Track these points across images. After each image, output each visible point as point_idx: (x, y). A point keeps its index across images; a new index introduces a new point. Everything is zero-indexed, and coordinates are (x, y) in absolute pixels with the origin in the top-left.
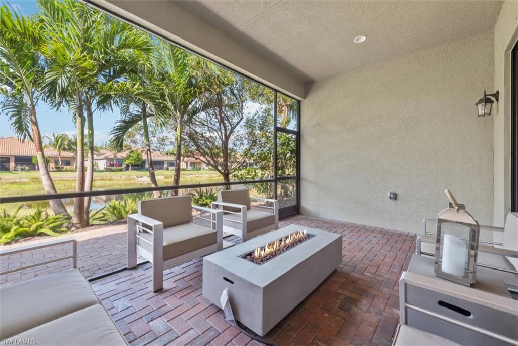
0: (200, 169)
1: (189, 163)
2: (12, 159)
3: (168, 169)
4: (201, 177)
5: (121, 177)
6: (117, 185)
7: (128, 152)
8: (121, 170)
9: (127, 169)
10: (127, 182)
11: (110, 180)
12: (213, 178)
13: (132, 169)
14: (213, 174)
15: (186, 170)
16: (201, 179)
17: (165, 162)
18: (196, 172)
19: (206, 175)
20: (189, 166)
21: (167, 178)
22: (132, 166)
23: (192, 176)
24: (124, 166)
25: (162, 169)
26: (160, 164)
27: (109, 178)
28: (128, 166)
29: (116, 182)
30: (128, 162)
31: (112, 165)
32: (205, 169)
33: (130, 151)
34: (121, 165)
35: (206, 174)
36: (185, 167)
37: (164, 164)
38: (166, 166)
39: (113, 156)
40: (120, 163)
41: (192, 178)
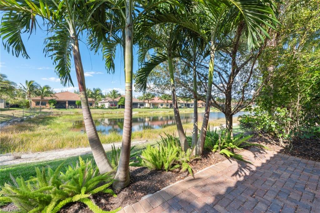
0: (158, 107)
1: (151, 104)
2: (67, 102)
3: (140, 108)
4: (159, 112)
5: (116, 112)
6: (115, 116)
7: (119, 98)
8: (116, 108)
9: (119, 108)
10: (120, 115)
11: (111, 114)
12: (166, 113)
13: (121, 108)
14: (166, 111)
15: (150, 108)
16: (159, 113)
17: (139, 104)
18: (155, 109)
19: (162, 112)
20: (151, 106)
21: (140, 113)
22: (121, 106)
23: (153, 112)
24: (117, 106)
25: (137, 107)
26: (136, 105)
27: (110, 112)
28: (119, 106)
29: (114, 115)
30: (119, 104)
31: (112, 105)
32: (161, 108)
33: (120, 97)
34: (116, 105)
35: (161, 110)
36: (149, 106)
37: (138, 105)
38: (139, 106)
39: (112, 101)
40: (116, 104)
41: (154, 113)
